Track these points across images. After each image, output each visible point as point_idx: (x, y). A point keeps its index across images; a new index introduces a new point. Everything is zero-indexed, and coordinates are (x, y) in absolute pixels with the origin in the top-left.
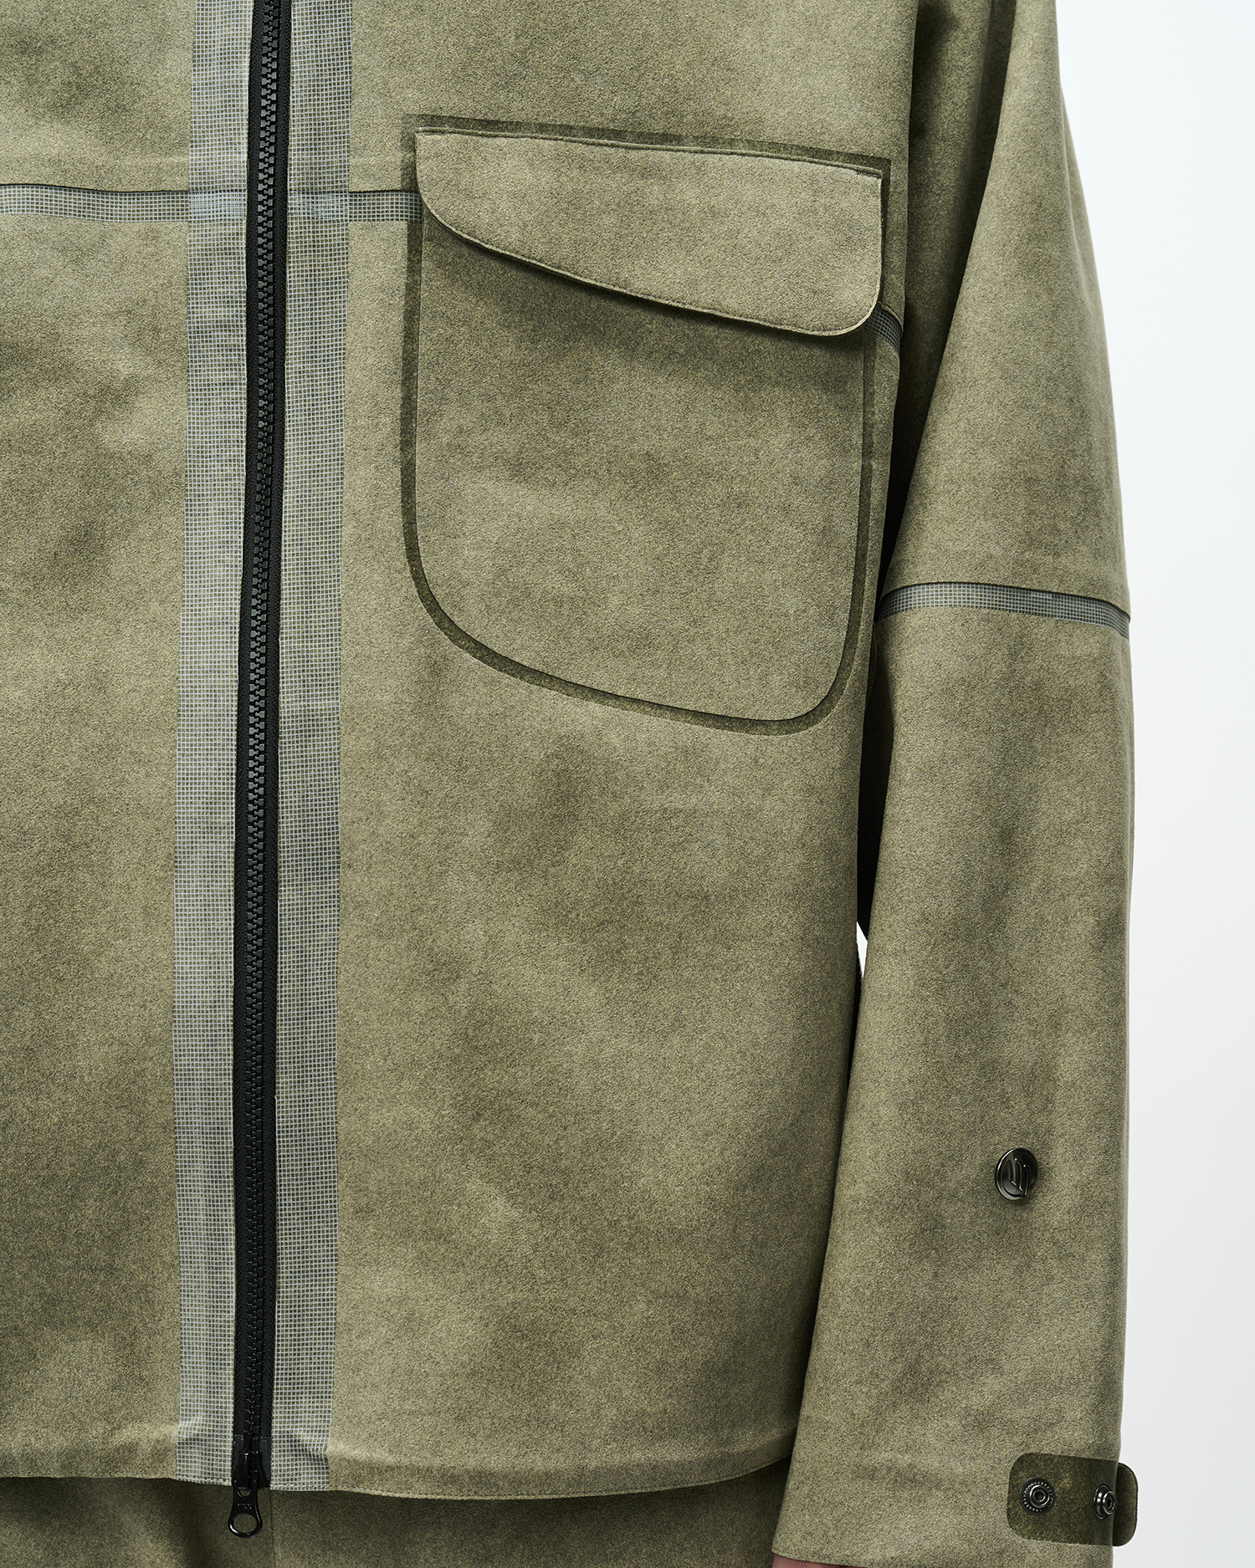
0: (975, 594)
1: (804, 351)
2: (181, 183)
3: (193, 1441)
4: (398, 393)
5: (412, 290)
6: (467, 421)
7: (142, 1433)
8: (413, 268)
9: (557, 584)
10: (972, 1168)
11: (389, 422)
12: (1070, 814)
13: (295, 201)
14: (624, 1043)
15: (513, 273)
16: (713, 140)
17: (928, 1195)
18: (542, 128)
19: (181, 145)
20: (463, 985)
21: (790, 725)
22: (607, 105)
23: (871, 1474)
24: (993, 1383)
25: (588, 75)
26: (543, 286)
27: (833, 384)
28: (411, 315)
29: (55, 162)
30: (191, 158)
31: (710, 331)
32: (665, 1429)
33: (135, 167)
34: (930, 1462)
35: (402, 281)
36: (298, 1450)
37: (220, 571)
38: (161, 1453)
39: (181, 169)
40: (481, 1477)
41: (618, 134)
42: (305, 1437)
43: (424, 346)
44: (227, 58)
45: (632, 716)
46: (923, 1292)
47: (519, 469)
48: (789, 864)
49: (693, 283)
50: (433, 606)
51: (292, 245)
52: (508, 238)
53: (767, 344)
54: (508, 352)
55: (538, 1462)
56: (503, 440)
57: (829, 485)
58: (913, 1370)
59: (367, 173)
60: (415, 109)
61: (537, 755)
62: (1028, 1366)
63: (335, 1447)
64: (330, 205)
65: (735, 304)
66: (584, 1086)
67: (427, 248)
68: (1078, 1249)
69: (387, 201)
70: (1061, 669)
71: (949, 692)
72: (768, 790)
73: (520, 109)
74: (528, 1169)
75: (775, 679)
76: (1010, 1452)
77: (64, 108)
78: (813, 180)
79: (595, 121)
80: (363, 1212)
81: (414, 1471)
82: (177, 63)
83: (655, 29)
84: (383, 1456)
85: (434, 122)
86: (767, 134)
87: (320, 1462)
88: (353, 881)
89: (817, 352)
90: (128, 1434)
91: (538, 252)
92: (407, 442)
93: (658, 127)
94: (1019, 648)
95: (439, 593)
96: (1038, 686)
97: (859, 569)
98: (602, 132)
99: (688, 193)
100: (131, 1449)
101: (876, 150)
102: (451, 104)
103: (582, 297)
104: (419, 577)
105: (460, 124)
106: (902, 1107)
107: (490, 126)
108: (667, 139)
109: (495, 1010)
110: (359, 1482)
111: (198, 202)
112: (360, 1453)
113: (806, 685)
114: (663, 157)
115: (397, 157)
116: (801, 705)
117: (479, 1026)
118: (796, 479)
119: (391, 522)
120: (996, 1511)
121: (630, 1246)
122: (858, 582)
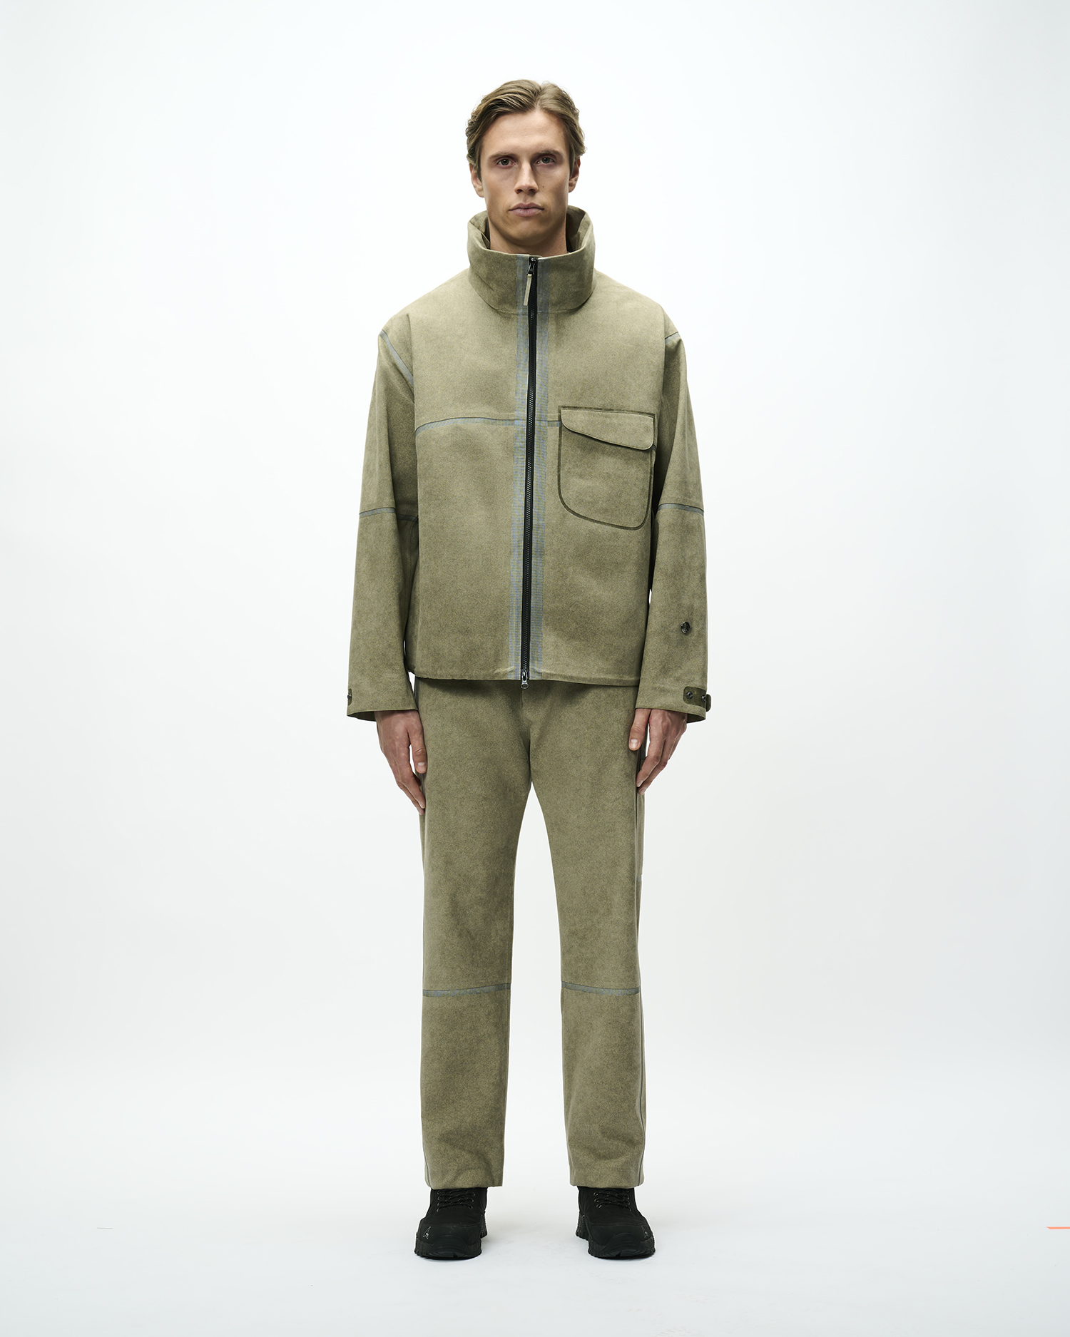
0: (675, 506)
1: (638, 452)
2: (513, 418)
3: (511, 671)
4: (557, 461)
5: (560, 440)
6: (571, 466)
7: (501, 670)
8: (560, 436)
9: (588, 499)
10: (676, 626)
11: (555, 467)
12: (694, 553)
13: (537, 423)
14: (601, 592)
15: (580, 436)
16: (619, 410)
17: (666, 631)
18: (586, 408)
19: (514, 410)
20: (568, 580)
21: (635, 529)
22: (598, 403)
23: (655, 689)
24: (680, 672)
25: (595, 398)
26: (586, 439)
27: (645, 459)
28: (560, 446)
29: (488, 414)
30: (516, 413)
31: (620, 448)
32: (608, 672)
33: (503, 415)
34: (667, 687)
35: (558, 439)
36: (535, 672)
37: (520, 496)
38: (505, 674)
39: (513, 415)
40: (571, 677)
41: (601, 409)
42: (536, 669)
43: (562, 451)
44: (523, 394)
45: (604, 526)
46: (666, 651)
47: (581, 476)
48: (635, 557)
49: (616, 439)
50: (564, 504)
51: (536, 432)
52: (579, 430)
53: (631, 451)
54: (579, 452)
55: (582, 676)
56: (578, 470)
57: (644, 479)
58: (664, 667)
59: (551, 417)
60: (561, 405)
61: (584, 533)
62: (687, 668)
63: (542, 670)
64: (543, 423)
65: (624, 443)
66: (592, 601)
67: (563, 432)
68: (698, 645)
69: (556, 423)
70: (691, 522)
71: (670, 526)
72: (630, 542)
73: (581, 405)
74: (581, 617)
75: (632, 519)
76: (684, 686)
77: (489, 403)
78: (640, 418)
79: (596, 407)
80: (547, 625)
81: (559, 675)
82: (512, 394)
83: (608, 388)
84: (553, 672)
85: (564, 407)
86: (631, 409)
87: (540, 673)
88: (547, 558)
89: (641, 453)
90: (498, 671)
91: (585, 432)
92: (559, 471)
93: (609, 408)
94: (684, 517)
95: (565, 501)
96: (687, 525)
97: (649, 497)
98: (598, 409)
99: (615, 421)
100: (498, 674)
101: (652, 412)
102: (568, 404)
103: (593, 441)
104: (561, 498)
105: (569, 407)
106: (661, 612)
107: (575, 408)
108: (610, 410)
109: (575, 585)
110: (548, 677)
111: (516, 422)
112: (548, 672)
113: (639, 521)
114: (610, 413)
115: (557, 414)
116: (637, 524)
117: (571, 588)
118: (637, 479)
119: (556, 487)
120: (681, 698)
121: (601, 634)
122: (649, 499)
